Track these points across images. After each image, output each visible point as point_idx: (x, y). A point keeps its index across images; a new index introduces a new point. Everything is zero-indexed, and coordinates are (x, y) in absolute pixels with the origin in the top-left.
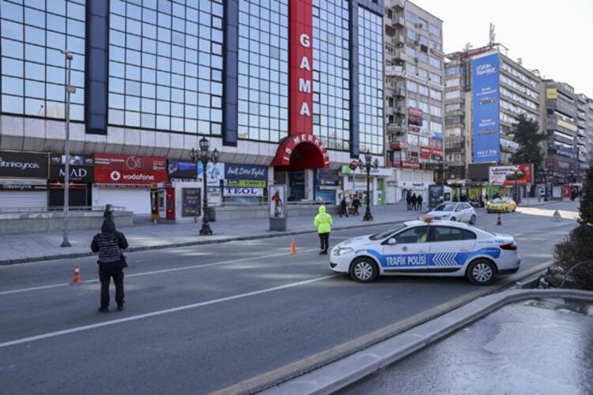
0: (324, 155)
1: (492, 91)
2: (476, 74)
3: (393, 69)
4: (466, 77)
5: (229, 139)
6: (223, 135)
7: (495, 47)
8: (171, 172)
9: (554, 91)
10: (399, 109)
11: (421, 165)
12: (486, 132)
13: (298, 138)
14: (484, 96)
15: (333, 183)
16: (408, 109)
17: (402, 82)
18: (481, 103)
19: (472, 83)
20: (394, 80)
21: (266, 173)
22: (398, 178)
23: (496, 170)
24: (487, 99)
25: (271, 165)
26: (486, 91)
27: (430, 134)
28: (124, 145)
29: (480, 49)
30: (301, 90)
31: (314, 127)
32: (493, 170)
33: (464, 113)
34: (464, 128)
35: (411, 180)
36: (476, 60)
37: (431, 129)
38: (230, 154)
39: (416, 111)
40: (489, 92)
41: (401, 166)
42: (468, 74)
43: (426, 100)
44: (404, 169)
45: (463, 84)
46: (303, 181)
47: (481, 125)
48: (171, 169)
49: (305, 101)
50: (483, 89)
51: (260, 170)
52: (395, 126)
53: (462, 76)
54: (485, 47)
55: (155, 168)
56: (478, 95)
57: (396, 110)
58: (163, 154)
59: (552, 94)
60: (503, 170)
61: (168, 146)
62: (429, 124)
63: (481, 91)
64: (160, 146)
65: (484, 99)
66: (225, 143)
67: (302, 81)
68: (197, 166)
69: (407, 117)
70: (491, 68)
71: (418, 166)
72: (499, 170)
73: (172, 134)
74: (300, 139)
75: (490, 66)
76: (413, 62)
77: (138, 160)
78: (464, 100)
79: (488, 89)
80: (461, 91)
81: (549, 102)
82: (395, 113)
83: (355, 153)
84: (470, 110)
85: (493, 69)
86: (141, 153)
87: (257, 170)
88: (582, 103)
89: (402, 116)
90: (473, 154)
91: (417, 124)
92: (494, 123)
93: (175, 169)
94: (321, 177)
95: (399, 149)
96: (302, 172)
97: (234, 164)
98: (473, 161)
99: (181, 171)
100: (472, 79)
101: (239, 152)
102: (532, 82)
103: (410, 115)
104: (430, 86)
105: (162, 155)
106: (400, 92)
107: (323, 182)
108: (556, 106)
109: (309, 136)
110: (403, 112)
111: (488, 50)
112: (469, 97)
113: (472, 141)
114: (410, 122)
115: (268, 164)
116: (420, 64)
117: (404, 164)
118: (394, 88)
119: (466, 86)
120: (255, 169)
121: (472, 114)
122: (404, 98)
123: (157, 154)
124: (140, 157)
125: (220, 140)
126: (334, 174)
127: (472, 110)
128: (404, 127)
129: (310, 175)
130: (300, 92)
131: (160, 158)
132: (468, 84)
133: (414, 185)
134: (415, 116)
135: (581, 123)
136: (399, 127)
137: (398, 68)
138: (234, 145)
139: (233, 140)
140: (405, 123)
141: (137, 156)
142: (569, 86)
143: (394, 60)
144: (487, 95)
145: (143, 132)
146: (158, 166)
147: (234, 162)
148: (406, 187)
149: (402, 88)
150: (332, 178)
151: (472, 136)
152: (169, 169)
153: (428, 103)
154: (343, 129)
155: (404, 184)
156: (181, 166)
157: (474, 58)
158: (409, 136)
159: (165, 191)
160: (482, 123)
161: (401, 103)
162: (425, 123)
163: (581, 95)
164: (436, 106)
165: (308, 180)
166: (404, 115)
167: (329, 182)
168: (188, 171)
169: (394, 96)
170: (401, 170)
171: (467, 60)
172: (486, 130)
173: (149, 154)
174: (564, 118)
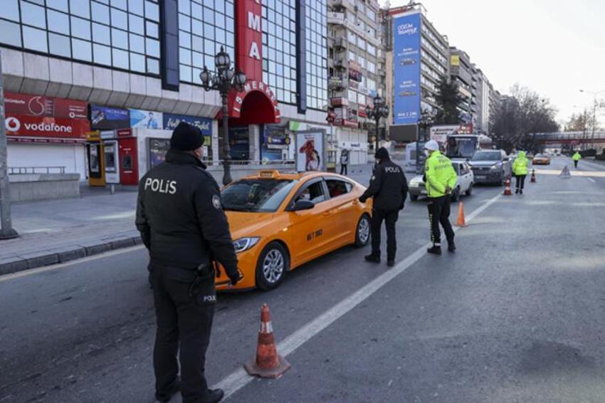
0: (275, 107)
1: (414, 52)
2: (397, 33)
3: (335, 16)
4: (387, 36)
5: (170, 81)
6: (163, 76)
7: (416, 7)
8: (95, 121)
9: (456, 58)
10: (341, 62)
11: (359, 123)
12: (407, 93)
13: (248, 85)
14: (404, 57)
15: (279, 141)
16: (349, 62)
17: (343, 32)
18: (402, 64)
19: (393, 42)
20: (334, 28)
21: (210, 127)
22: (338, 138)
23: (437, 130)
24: (408, 60)
25: (215, 118)
26: (407, 52)
27: (366, 91)
28: (24, 78)
29: (401, 7)
30: (250, 26)
31: (264, 73)
32: (434, 130)
33: (385, 73)
34: (385, 89)
35: (349, 140)
36: (397, 19)
37: (368, 86)
38: (170, 100)
39: (356, 65)
40: (410, 53)
41: (342, 124)
42: (389, 32)
43: (363, 54)
44: (344, 128)
45: (385, 44)
46: (247, 139)
47: (402, 86)
48: (96, 118)
49: (255, 41)
50: (404, 50)
51: (204, 123)
52: (335, 80)
53: (384, 35)
54: (406, 6)
55: (72, 115)
56: (399, 55)
57: (336, 63)
58: (84, 96)
59: (455, 61)
60: (444, 130)
61: (90, 85)
62: (366, 80)
63: (402, 52)
64: (80, 84)
65: (405, 60)
66: (166, 86)
67: (250, 15)
68: (129, 115)
69: (348, 71)
70: (413, 28)
71: (357, 124)
72: (440, 130)
73: (96, 69)
74: (251, 86)
75: (411, 26)
76: (353, 10)
77: (47, 103)
78: (385, 59)
79: (410, 49)
80: (382, 50)
81: (453, 67)
82: (335, 66)
83: (303, 108)
84: (391, 70)
85: (415, 29)
86: (52, 92)
87: (201, 124)
88: (474, 73)
89: (342, 70)
90: (393, 116)
91: (355, 79)
92: (414, 85)
93: (101, 118)
94: (268, 135)
95: (340, 106)
96: (246, 128)
97: (175, 114)
98: (393, 123)
99: (109, 121)
100: (393, 38)
101: (181, 99)
102: (442, 48)
103: (350, 69)
104: (368, 39)
105: (81, 98)
106: (341, 42)
107: (270, 139)
108: (458, 73)
109: (260, 83)
110: (344, 65)
111: (409, 9)
112: (389, 56)
113: (393, 102)
114: (350, 77)
115: (213, 116)
116: (359, 15)
117: (346, 123)
118: (333, 37)
119: (387, 45)
120: (199, 122)
121: (393, 75)
122: (344, 49)
123: (74, 95)
124: (49, 98)
125: (158, 82)
126: (280, 130)
127: (393, 71)
128: (345, 82)
129: (255, 131)
130: (249, 28)
131: (78, 102)
132: (389, 43)
133: (352, 145)
134: (354, 71)
135: (473, 91)
136: (340, 82)
137: (340, 15)
138: (175, 88)
139: (174, 83)
140: (346, 77)
141: (45, 97)
142: (467, 55)
143: (334, 6)
144: (408, 56)
145: (52, 60)
146: (76, 113)
147: (174, 112)
148: (345, 147)
149: (343, 38)
150: (279, 136)
151: (393, 97)
152: (93, 118)
153: (365, 58)
154: (291, 79)
155: (344, 144)
156: (109, 113)
157: (396, 16)
158: (349, 91)
159: (117, 142)
160: (403, 84)
161: (341, 55)
162: (363, 79)
163: (474, 64)
164: (371, 62)
165: (253, 137)
166: (345, 69)
167: (275, 140)
168: (117, 121)
169: (334, 47)
170: (341, 128)
171: (389, 18)
172: (408, 91)
173: (63, 94)
174: (464, 85)
